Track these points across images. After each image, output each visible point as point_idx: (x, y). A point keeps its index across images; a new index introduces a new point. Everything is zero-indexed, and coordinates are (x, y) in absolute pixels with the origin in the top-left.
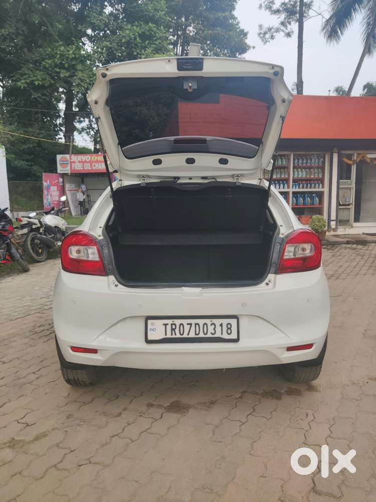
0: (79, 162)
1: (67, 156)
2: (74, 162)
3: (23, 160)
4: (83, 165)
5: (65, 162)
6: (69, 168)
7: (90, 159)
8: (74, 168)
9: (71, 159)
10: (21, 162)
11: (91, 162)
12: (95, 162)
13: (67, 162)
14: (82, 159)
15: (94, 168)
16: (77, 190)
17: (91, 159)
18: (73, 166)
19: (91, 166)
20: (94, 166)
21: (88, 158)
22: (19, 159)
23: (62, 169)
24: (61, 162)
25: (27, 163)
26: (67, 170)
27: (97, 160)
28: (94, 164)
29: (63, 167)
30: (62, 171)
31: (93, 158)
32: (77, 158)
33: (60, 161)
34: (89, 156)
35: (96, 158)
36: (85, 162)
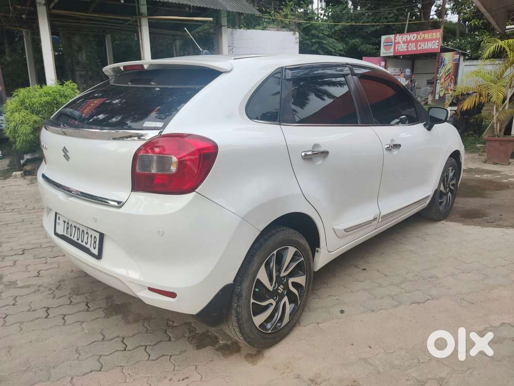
0: (404, 42)
1: (392, 36)
2: (399, 43)
3: (369, 44)
4: (407, 46)
5: (389, 44)
6: (392, 50)
7: (415, 38)
8: (398, 49)
9: (395, 39)
10: (367, 45)
11: (416, 42)
12: (420, 41)
13: (391, 44)
14: (407, 39)
15: (419, 49)
16: (399, 75)
17: (417, 37)
18: (397, 48)
19: (416, 46)
20: (420, 45)
21: (414, 37)
22: (366, 43)
23: (385, 51)
24: (386, 44)
25: (372, 47)
26: (391, 53)
27: (424, 38)
28: (419, 43)
29: (387, 50)
30: (385, 53)
31: (419, 36)
32: (402, 37)
33: (384, 43)
34: (415, 35)
35: (423, 36)
36: (411, 41)
